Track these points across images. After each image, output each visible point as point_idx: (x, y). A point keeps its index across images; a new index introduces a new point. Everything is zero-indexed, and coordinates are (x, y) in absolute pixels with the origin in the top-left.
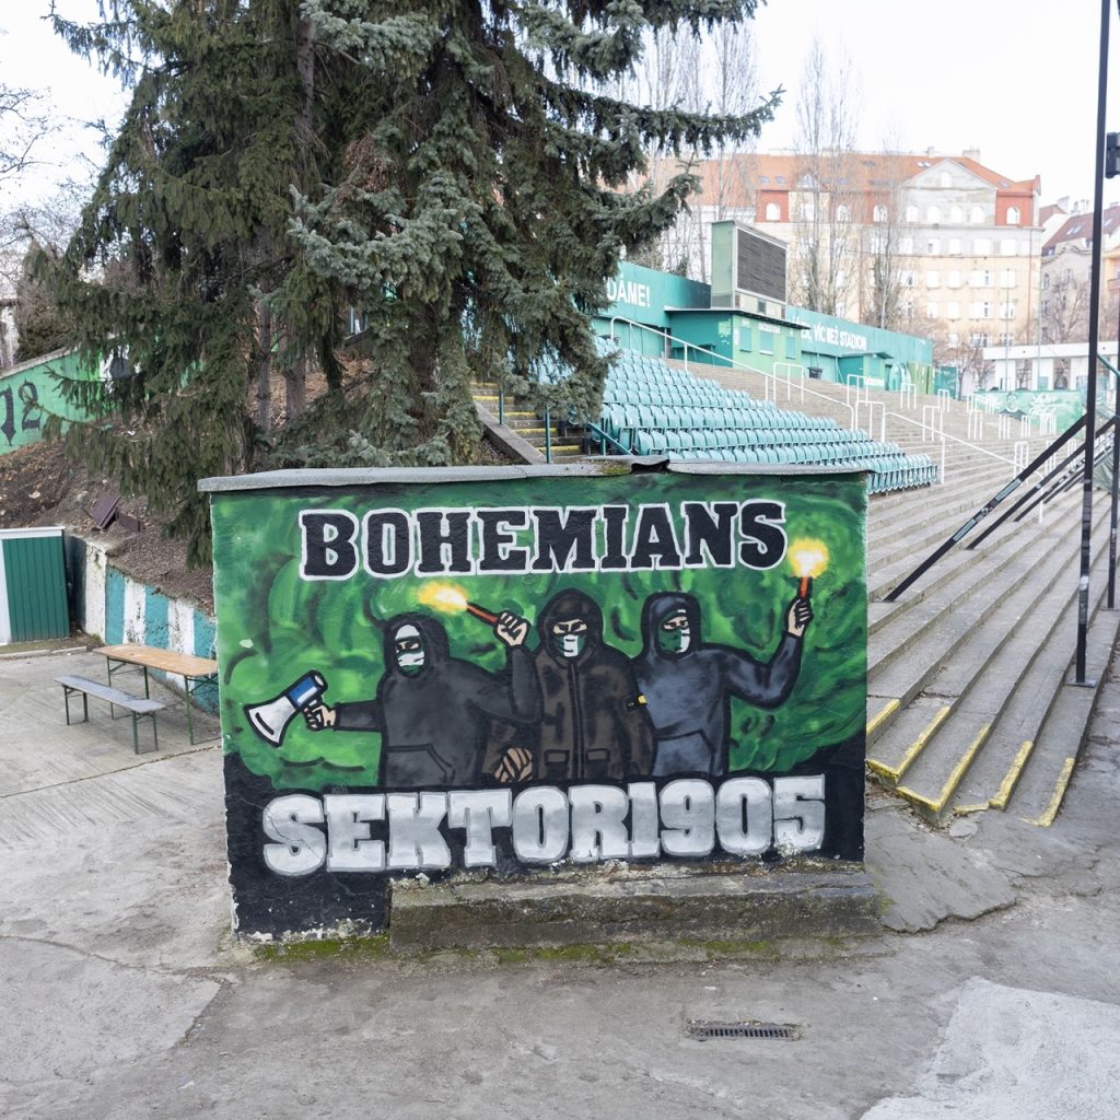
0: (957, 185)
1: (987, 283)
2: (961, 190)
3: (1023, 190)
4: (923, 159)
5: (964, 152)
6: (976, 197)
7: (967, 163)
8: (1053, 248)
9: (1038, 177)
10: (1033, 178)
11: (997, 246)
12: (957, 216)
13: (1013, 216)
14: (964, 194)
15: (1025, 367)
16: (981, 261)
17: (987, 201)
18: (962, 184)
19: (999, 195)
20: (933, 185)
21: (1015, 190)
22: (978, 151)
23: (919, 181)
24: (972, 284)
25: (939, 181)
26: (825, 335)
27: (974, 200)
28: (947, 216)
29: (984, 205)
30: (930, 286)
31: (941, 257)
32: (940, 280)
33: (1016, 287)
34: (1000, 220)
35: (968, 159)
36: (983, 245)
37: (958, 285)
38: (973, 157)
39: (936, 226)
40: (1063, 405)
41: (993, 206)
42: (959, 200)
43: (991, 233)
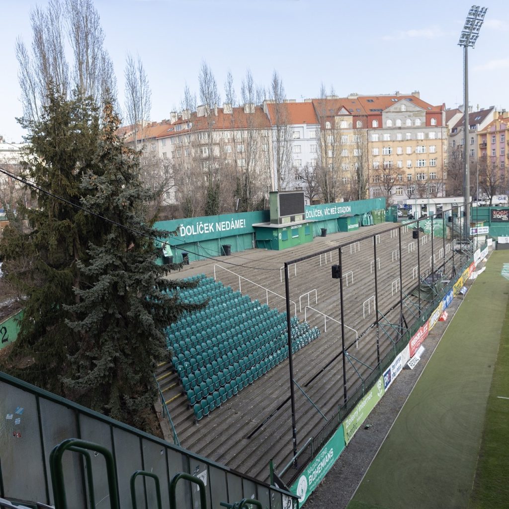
0: (408, 110)
1: (423, 151)
2: (410, 112)
3: (437, 110)
4: (394, 97)
5: (412, 93)
6: (417, 115)
7: (413, 99)
8: (457, 129)
9: (444, 104)
10: (442, 104)
11: (427, 135)
12: (409, 123)
13: (433, 122)
14: (412, 113)
15: (424, 208)
16: (420, 142)
17: (422, 116)
18: (410, 109)
19: (427, 113)
20: (398, 110)
21: (434, 110)
22: (418, 93)
23: (392, 109)
24: (416, 152)
25: (400, 109)
26: (329, 212)
27: (416, 116)
28: (405, 123)
29: (421, 118)
30: (398, 153)
31: (402, 141)
32: (402, 151)
33: (436, 152)
34: (428, 124)
35: (414, 97)
36: (421, 136)
37: (410, 153)
38: (416, 96)
39: (400, 128)
40: (438, 225)
41: (425, 118)
42: (409, 116)
43: (424, 130)
